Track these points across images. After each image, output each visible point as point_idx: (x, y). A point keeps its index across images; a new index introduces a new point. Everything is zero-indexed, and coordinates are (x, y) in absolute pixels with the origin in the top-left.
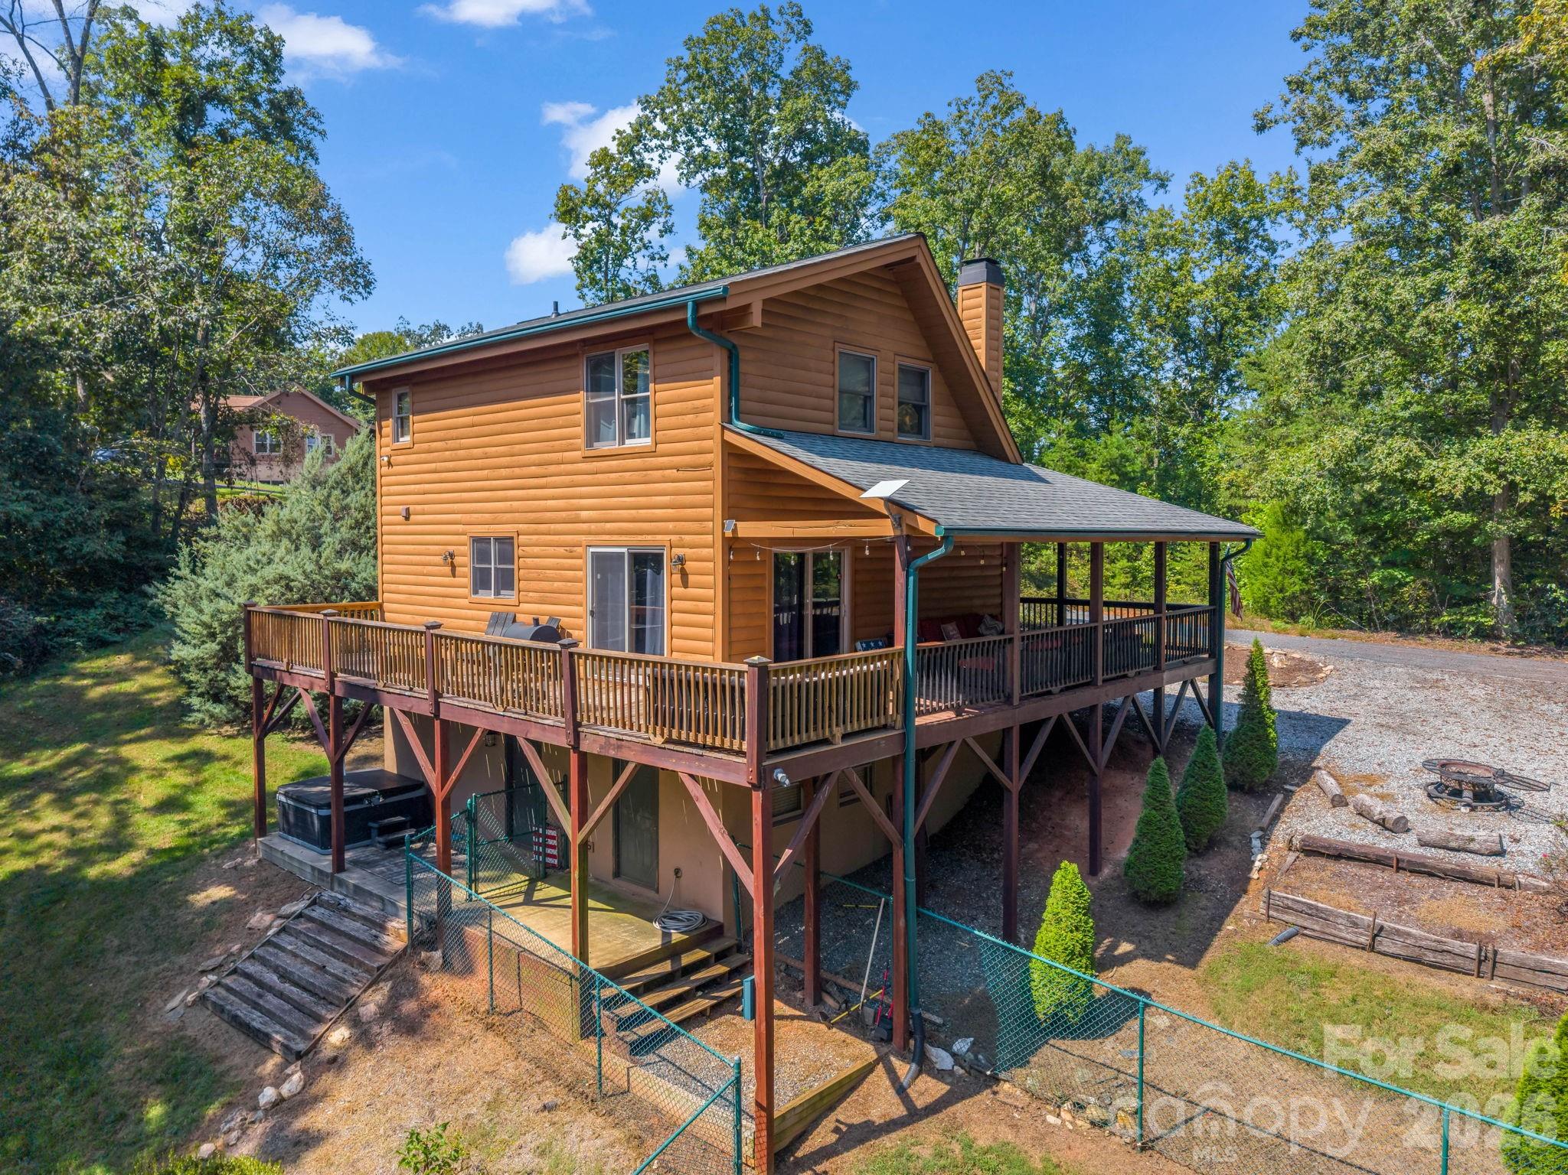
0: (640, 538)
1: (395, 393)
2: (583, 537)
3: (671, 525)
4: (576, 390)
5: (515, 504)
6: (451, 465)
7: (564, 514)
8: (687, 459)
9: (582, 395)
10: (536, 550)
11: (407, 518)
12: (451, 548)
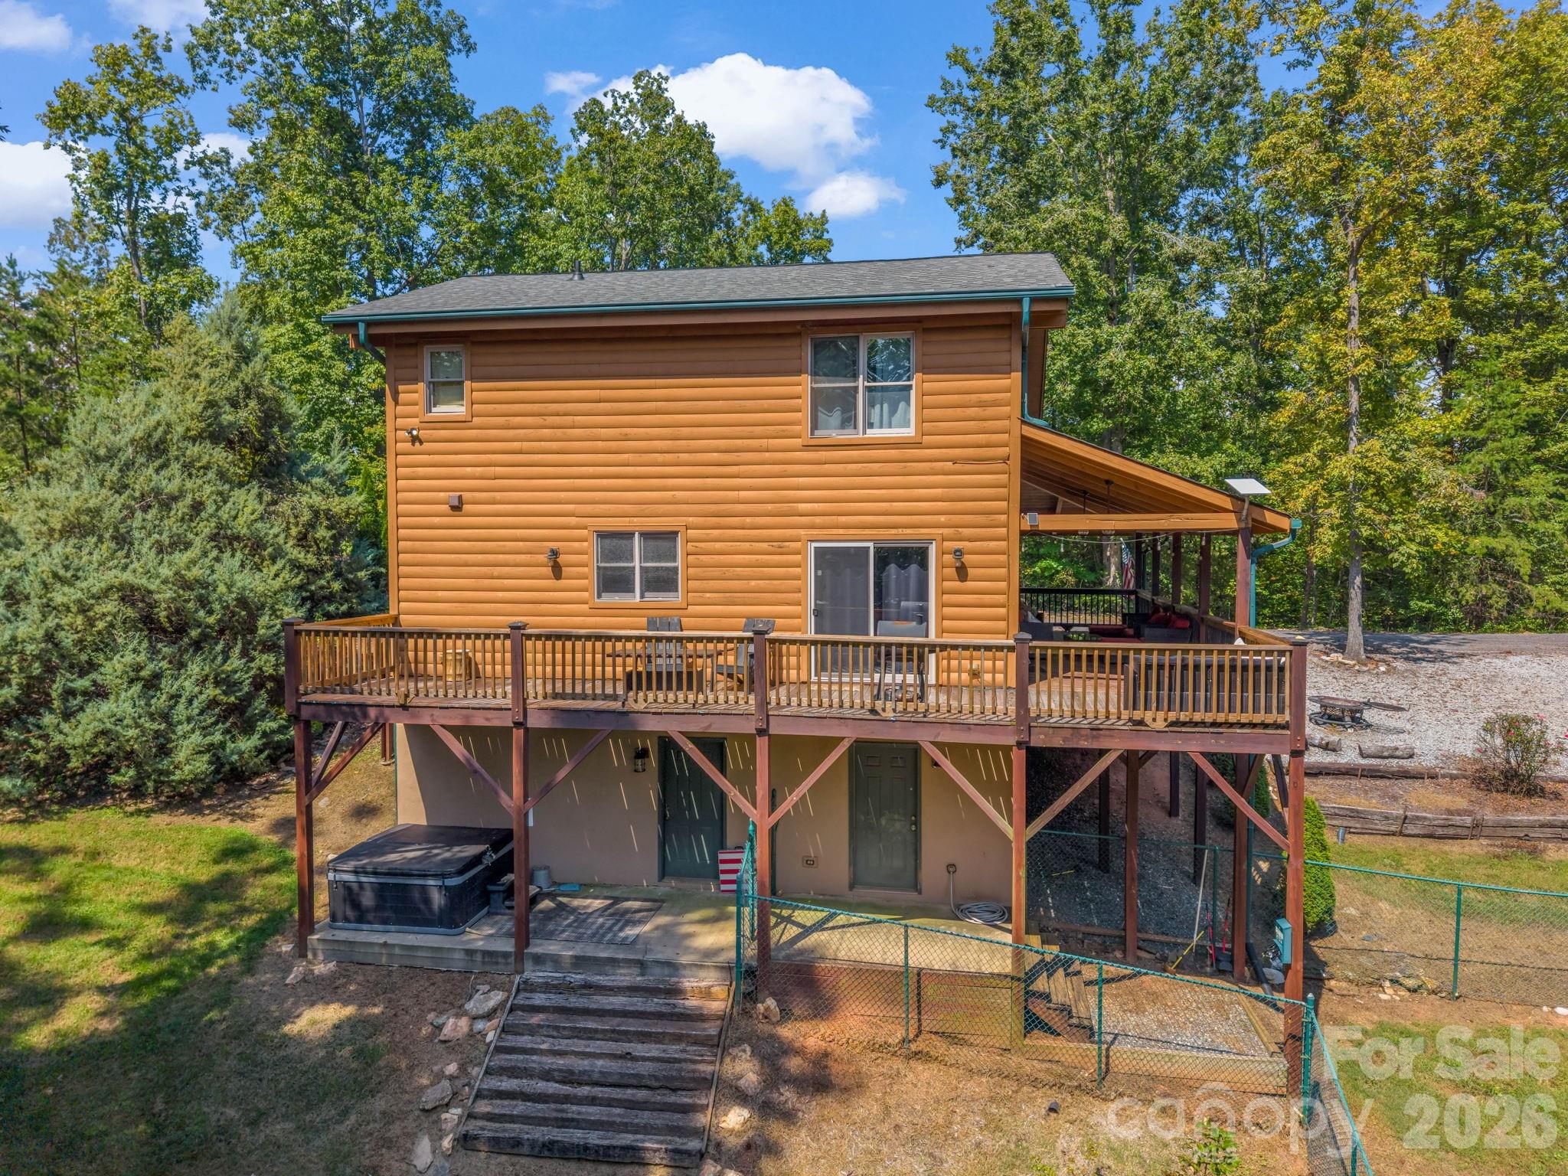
0: (894, 531)
1: (427, 350)
2: (802, 532)
3: (942, 519)
4: (799, 372)
5: (680, 494)
6: (555, 445)
7: (770, 507)
8: (970, 452)
9: (806, 379)
10: (718, 545)
11: (457, 508)
12: (554, 545)
